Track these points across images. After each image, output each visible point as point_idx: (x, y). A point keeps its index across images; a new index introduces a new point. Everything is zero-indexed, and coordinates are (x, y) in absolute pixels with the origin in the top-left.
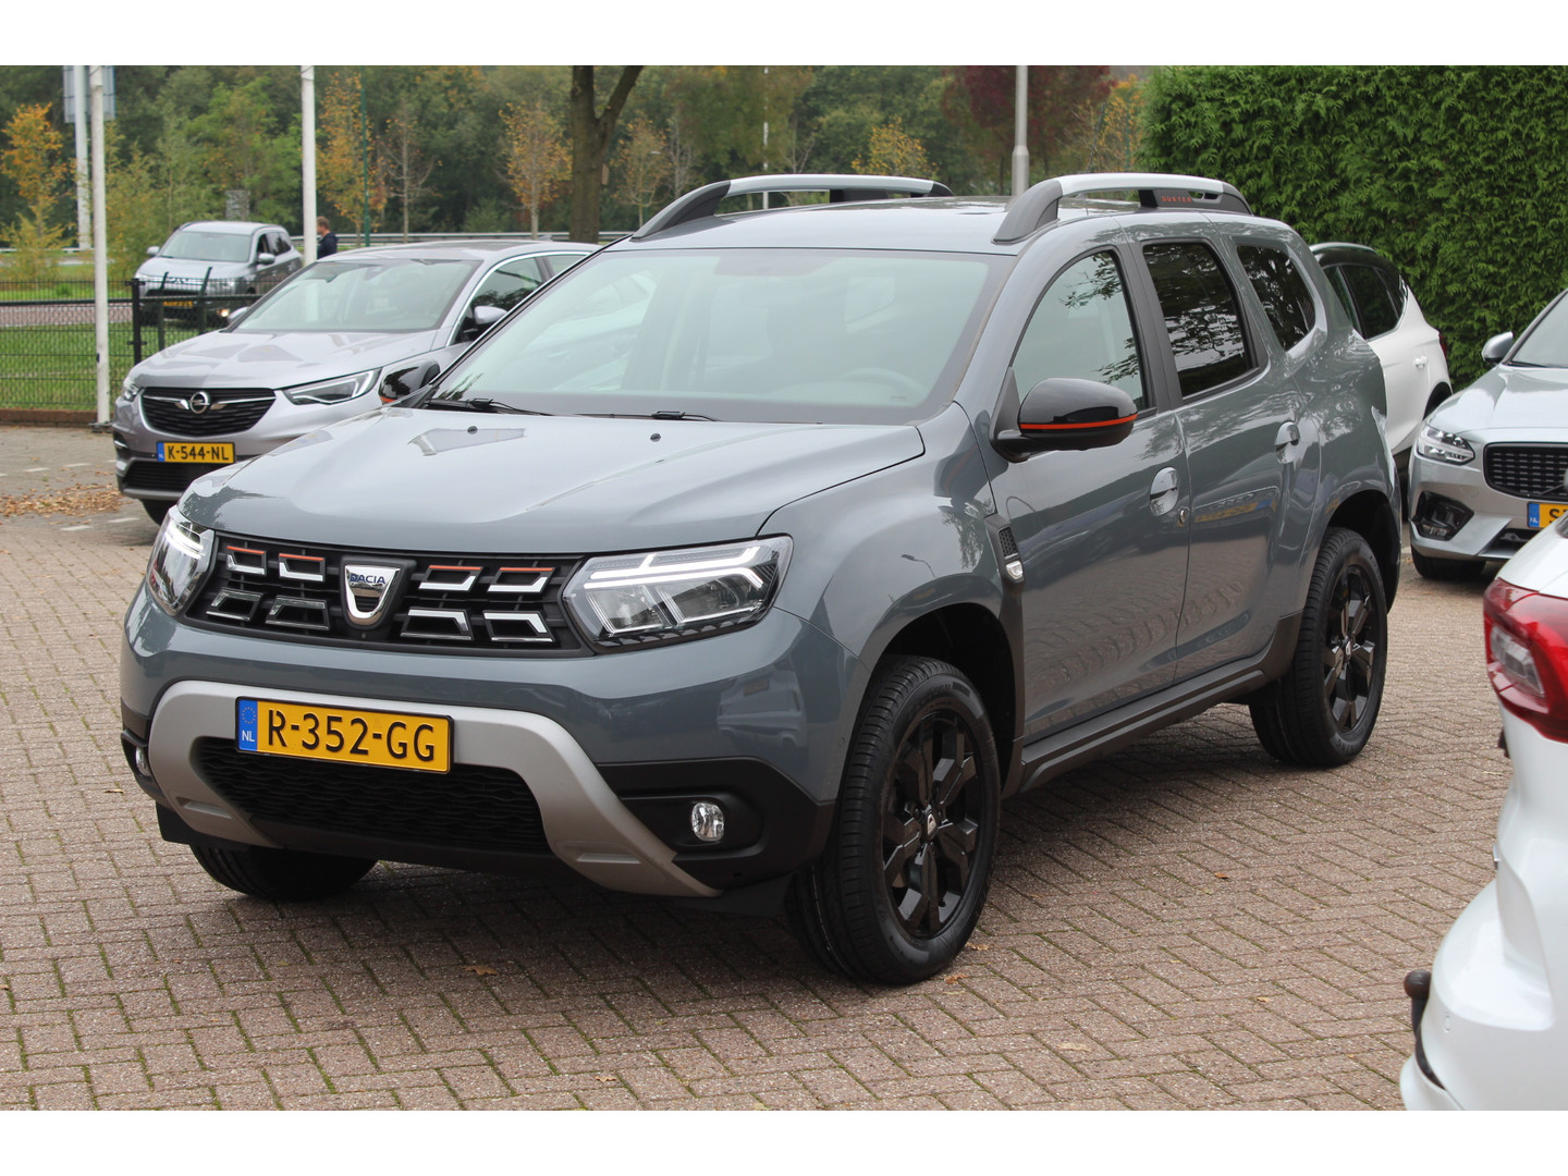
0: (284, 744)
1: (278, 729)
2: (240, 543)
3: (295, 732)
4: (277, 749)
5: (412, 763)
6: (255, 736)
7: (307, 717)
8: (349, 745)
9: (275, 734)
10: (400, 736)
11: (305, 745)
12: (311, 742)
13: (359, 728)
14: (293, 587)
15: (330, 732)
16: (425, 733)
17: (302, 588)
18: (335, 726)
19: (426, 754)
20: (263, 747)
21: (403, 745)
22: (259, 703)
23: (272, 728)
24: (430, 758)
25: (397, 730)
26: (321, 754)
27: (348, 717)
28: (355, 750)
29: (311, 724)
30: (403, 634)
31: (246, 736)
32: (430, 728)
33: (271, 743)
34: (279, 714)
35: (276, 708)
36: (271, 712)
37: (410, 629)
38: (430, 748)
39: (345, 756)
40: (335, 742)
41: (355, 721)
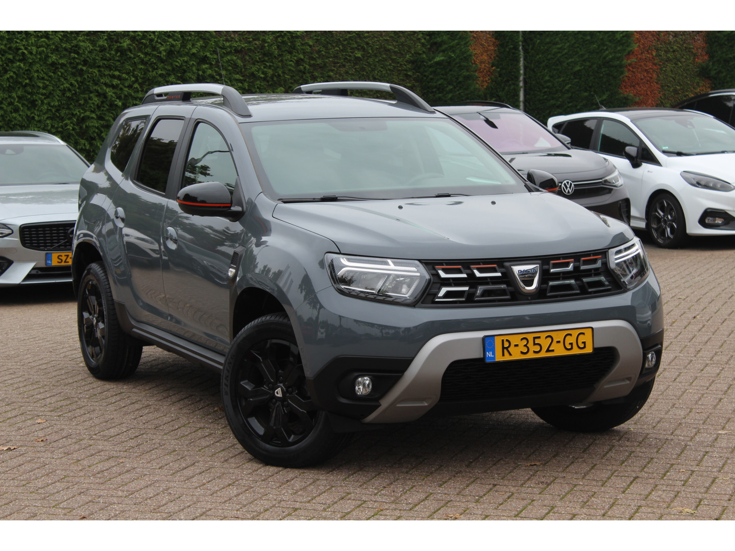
0: (510, 354)
1: (507, 348)
2: (441, 264)
3: (516, 348)
4: (507, 358)
5: (576, 351)
6: (494, 354)
7: (522, 339)
8: (545, 349)
9: (505, 350)
10: (569, 340)
11: (522, 353)
12: (525, 351)
13: (549, 340)
14: (484, 281)
15: (535, 344)
16: (581, 336)
17: (489, 280)
18: (537, 341)
19: (582, 346)
20: (499, 358)
21: (571, 344)
22: (496, 337)
23: (503, 348)
24: (585, 347)
25: (568, 337)
26: (531, 355)
27: (543, 335)
28: (548, 351)
29: (525, 342)
30: (548, 294)
31: (489, 354)
32: (584, 334)
33: (503, 355)
34: (507, 340)
35: (505, 338)
36: (503, 340)
37: (551, 291)
38: (584, 343)
39: (543, 354)
40: (537, 348)
41: (546, 337)
